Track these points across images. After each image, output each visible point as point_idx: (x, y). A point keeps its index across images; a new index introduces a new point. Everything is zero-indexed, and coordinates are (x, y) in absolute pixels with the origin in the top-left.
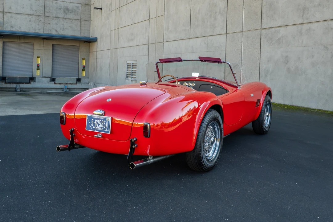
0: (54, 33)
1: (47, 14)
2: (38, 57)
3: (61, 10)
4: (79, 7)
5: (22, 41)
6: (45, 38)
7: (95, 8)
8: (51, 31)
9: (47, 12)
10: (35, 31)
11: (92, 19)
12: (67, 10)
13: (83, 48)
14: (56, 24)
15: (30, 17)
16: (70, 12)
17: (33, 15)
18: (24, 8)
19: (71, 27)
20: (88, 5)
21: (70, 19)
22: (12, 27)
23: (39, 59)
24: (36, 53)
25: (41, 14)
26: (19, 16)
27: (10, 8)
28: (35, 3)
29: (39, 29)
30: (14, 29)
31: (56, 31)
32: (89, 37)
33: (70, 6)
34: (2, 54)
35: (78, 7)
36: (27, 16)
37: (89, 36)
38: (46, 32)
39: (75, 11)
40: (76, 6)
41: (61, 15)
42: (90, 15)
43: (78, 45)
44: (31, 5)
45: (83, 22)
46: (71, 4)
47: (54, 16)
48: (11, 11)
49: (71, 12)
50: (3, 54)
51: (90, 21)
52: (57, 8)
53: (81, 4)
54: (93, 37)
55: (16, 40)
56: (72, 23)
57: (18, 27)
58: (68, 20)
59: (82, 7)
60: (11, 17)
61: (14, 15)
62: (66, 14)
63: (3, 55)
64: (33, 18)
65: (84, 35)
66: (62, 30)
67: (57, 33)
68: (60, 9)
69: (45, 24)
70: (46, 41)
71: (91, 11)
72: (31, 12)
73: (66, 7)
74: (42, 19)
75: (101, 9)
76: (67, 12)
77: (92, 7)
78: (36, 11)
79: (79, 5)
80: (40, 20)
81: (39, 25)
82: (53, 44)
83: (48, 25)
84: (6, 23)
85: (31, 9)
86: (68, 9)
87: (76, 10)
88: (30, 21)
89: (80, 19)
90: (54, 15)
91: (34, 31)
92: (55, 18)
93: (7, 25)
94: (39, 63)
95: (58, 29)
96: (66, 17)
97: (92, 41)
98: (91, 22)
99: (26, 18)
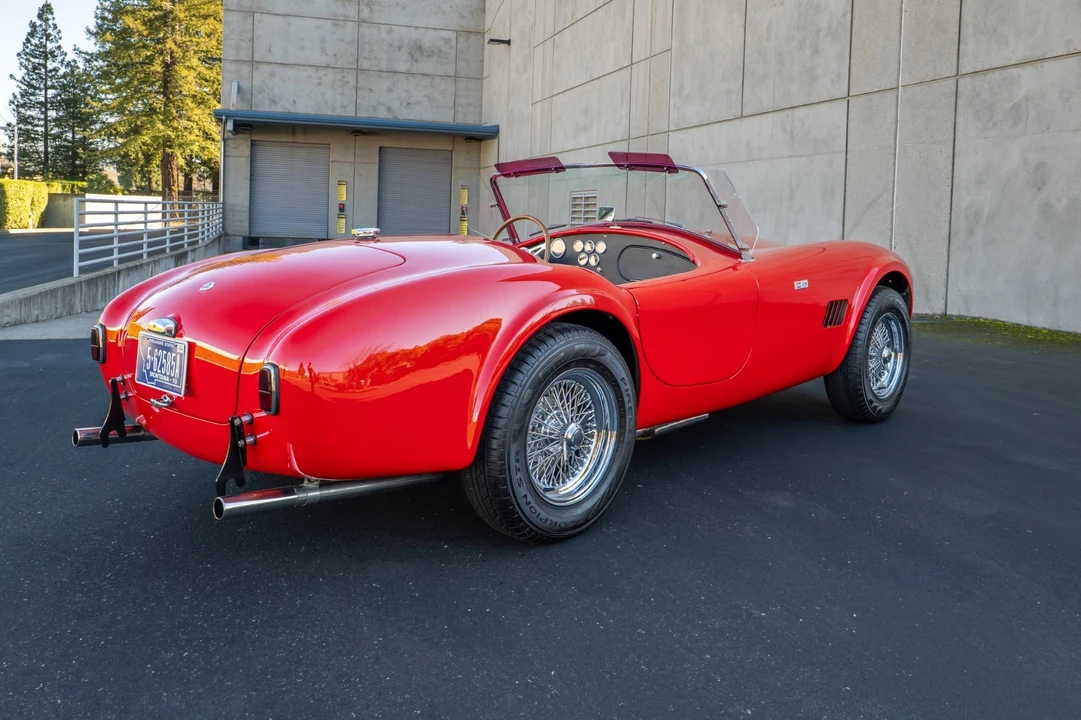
0: (382, 114)
1: (365, 64)
2: (340, 183)
3: (403, 49)
4: (450, 40)
5: (300, 139)
6: (358, 131)
7: (492, 40)
8: (374, 109)
9: (365, 58)
10: (333, 111)
11: (485, 74)
12: (417, 50)
13: (461, 157)
14: (390, 90)
15: (321, 72)
16: (426, 54)
17: (328, 67)
18: (303, 48)
19: (429, 97)
20: (478, 33)
21: (428, 75)
22: (274, 102)
23: (344, 189)
24: (336, 172)
25: (348, 62)
26: (291, 72)
27: (269, 50)
28: (334, 33)
29: (344, 107)
30: (278, 109)
31: (389, 109)
32: (480, 126)
33: (428, 39)
34: (249, 175)
35: (447, 41)
36: (311, 71)
37: (478, 123)
38: (363, 115)
39: (440, 51)
40: (444, 39)
41: (403, 66)
42: (482, 61)
43: (447, 146)
44: (323, 40)
45: (462, 84)
46: (431, 33)
47: (384, 69)
48: (271, 59)
49: (428, 56)
50: (251, 175)
51: (482, 79)
52: (391, 45)
53: (457, 32)
54: (488, 125)
55: (284, 138)
56: (432, 86)
57: (288, 102)
58: (420, 77)
59: (461, 39)
60: (272, 75)
61: (279, 70)
62: (416, 61)
63: (251, 179)
64: (329, 76)
65: (466, 119)
66: (406, 108)
67: (390, 116)
68: (400, 48)
69: (359, 92)
70: (361, 139)
71: (483, 49)
72: (322, 60)
73: (415, 41)
74: (351, 78)
75: (508, 42)
76: (417, 55)
77: (487, 38)
78: (335, 55)
79: (452, 35)
80: (345, 80)
81: (342, 94)
82: (380, 148)
83: (367, 94)
84: (259, 92)
85: (323, 50)
86: (420, 48)
87: (443, 49)
88: (320, 84)
89: (452, 73)
90: (384, 66)
91: (330, 113)
92: (385, 75)
93: (260, 96)
94: (345, 198)
95: (395, 106)
96: (414, 71)
97: (485, 136)
98: (485, 81)
99: (310, 77)
